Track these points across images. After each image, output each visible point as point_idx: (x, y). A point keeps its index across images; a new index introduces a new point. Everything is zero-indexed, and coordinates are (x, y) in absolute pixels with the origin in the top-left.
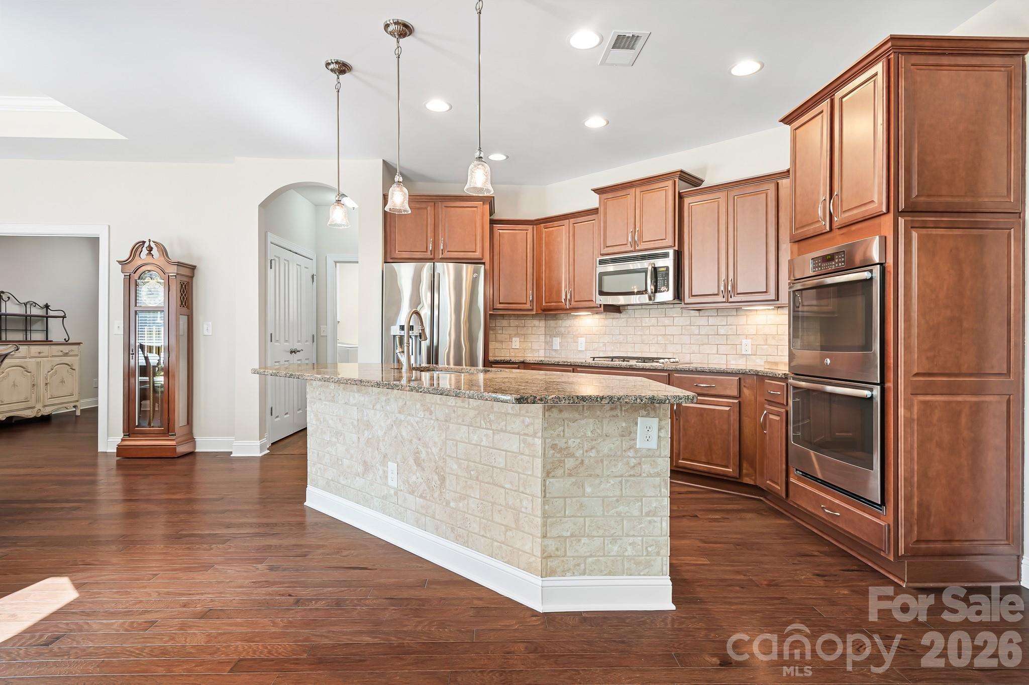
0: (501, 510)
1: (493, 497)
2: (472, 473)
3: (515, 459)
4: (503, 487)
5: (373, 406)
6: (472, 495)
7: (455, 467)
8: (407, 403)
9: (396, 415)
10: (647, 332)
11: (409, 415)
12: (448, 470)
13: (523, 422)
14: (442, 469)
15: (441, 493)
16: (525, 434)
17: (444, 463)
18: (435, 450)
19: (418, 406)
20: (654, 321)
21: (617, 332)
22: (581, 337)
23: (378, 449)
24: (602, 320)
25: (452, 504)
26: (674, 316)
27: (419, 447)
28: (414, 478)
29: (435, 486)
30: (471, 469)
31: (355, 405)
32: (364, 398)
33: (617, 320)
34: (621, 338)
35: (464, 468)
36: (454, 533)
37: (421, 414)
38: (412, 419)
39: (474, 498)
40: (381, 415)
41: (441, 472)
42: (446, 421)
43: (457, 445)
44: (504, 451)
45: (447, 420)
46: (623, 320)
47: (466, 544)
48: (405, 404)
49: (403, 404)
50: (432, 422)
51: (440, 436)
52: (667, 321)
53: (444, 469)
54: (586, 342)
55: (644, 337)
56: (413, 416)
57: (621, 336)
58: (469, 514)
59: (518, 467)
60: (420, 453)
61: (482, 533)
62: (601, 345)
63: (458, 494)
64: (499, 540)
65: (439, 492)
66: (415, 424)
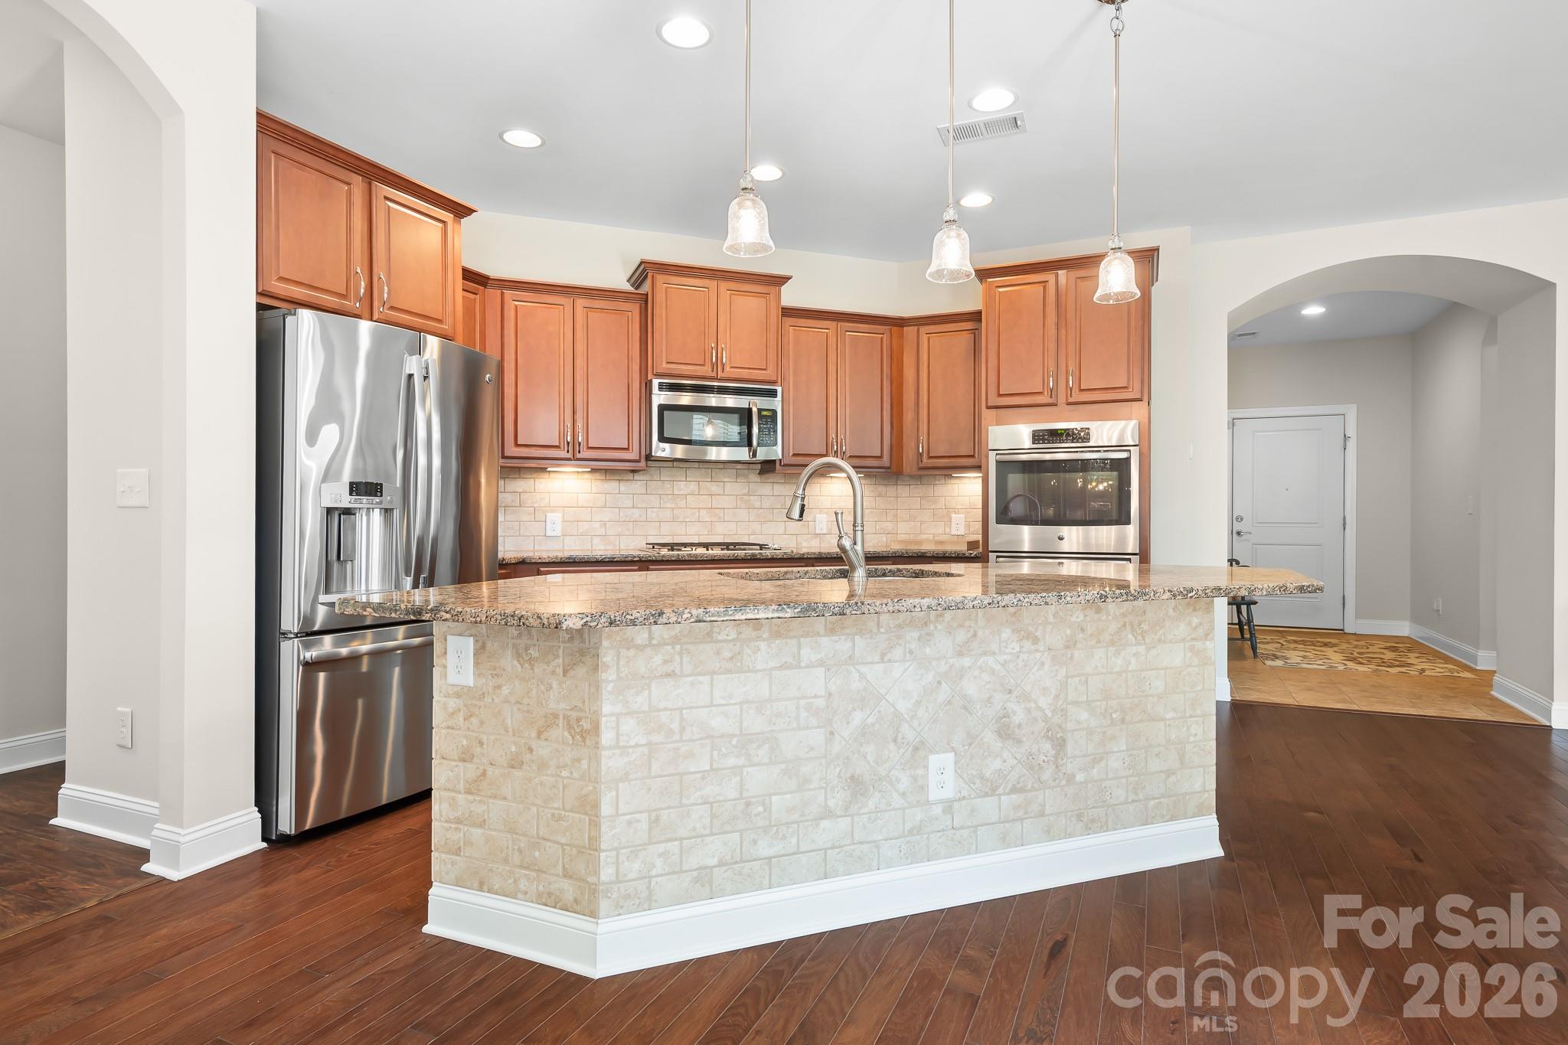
0: (1160, 752)
1: (1147, 740)
2: (1114, 716)
3: (1180, 674)
4: (1163, 719)
5: (883, 655)
6: (1115, 749)
7: (1084, 716)
8: (980, 633)
9: (950, 660)
10: (682, 504)
11: (985, 653)
12: (1070, 726)
13: (1190, 623)
14: (1060, 727)
15: (1057, 767)
16: (1193, 639)
17: (1064, 717)
18: (1044, 702)
19: (1006, 633)
20: (693, 486)
21: (629, 503)
22: (552, 512)
23: (895, 741)
24: (598, 483)
25: (1080, 777)
26: (725, 480)
27: (1009, 705)
28: (997, 764)
29: (1044, 761)
30: (1110, 711)
31: (821, 663)
32: (850, 644)
33: (629, 483)
34: (636, 514)
35: (1101, 713)
36: (1082, 821)
37: (1015, 647)
38: (990, 661)
39: (1119, 752)
40: (906, 670)
41: (1058, 733)
42: (1067, 647)
43: (1087, 681)
44: (1162, 669)
45: (1070, 644)
46: (639, 483)
47: (1104, 827)
48: (975, 635)
49: (969, 635)
50: (1038, 655)
51: (1056, 675)
52: (714, 488)
53: (1064, 726)
54: (564, 521)
55: (676, 512)
56: (994, 653)
57: (635, 510)
58: (1110, 779)
59: (1184, 685)
60: (1012, 715)
61: (1131, 797)
62: (597, 525)
63: (1091, 757)
64: (1157, 796)
65: (1054, 767)
66: (998, 667)
